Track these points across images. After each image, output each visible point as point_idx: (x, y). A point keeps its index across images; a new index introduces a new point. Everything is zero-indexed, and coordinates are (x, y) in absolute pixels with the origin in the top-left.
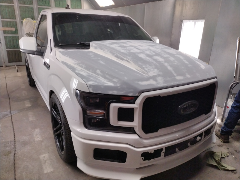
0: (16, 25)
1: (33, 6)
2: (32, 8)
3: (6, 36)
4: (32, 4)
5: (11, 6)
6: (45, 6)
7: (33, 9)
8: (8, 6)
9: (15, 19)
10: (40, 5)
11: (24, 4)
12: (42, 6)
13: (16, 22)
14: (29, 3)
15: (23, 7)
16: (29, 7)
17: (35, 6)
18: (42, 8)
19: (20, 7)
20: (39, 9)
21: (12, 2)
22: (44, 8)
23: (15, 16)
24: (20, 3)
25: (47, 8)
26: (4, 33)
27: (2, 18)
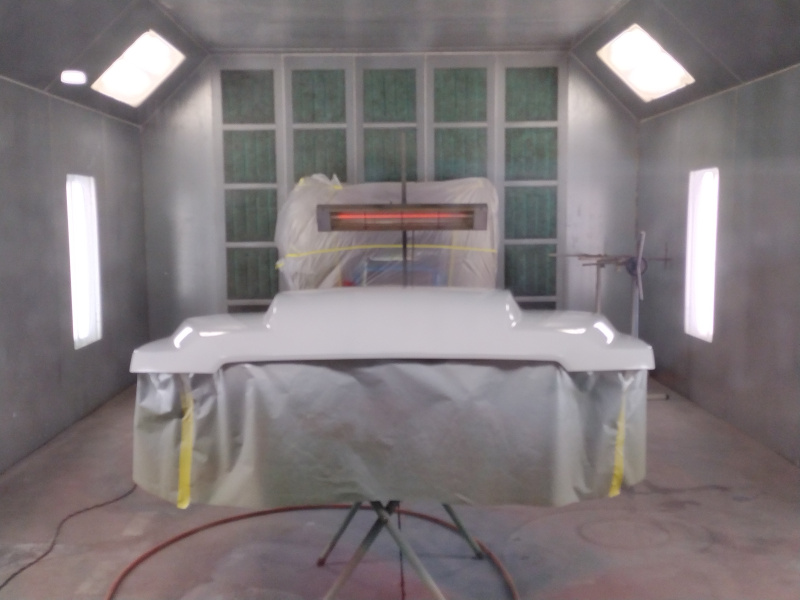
0: (275, 204)
1: (344, 126)
2: (341, 135)
3: (235, 249)
4: (341, 116)
5: (264, 131)
6: (391, 120)
7: (345, 138)
8: (255, 132)
9: (274, 181)
10: (374, 120)
11: (313, 119)
12: (381, 120)
13: (275, 193)
14: (329, 115)
15: (308, 132)
16: (329, 130)
17: (353, 126)
18: (378, 131)
19: (297, 133)
20: (367, 135)
21: (271, 119)
22: (388, 131)
23: (274, 170)
24: (298, 119)
25: (400, 130)
26: (230, 237)
27: (228, 179)
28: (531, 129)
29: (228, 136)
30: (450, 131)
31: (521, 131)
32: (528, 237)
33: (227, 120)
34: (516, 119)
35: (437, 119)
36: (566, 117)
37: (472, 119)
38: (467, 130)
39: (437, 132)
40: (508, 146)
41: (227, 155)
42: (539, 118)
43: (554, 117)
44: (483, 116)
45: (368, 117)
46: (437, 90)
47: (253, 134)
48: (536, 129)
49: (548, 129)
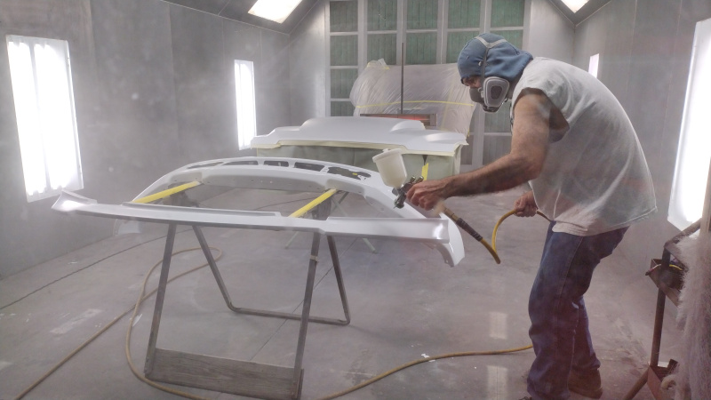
0: (355, 77)
1: (395, 32)
2: (394, 37)
4: (393, 27)
5: (352, 36)
6: (423, 28)
7: (395, 39)
9: (356, 64)
10: (412, 28)
11: (379, 29)
12: (416, 28)
13: (356, 71)
14: (387, 26)
15: (375, 35)
16: (387, 34)
17: (401, 32)
18: (415, 34)
19: (369, 36)
20: (409, 36)
21: (355, 29)
22: (421, 34)
23: (357, 59)
24: (370, 28)
25: (427, 33)
26: (333, 96)
27: (333, 63)
28: (506, 31)
29: (332, 37)
30: (457, 33)
33: (332, 30)
34: (498, 26)
35: (449, 27)
36: (529, 24)
37: (471, 27)
39: (449, 34)
41: (332, 50)
42: (511, 25)
43: (522, 25)
44: (477, 24)
45: (410, 26)
46: (450, 9)
47: (346, 38)
48: (510, 31)
49: (517, 31)
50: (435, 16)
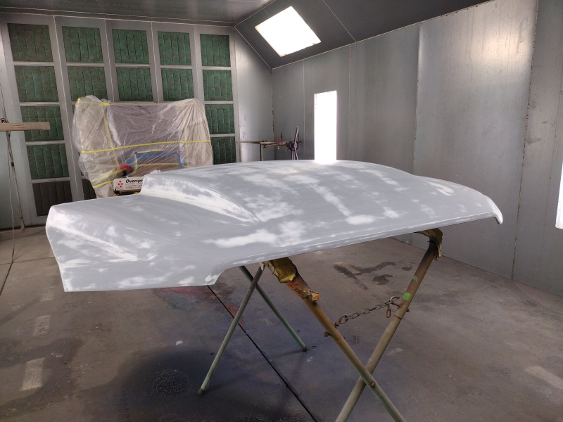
0: (59, 116)
1: (102, 65)
2: (101, 71)
3: (33, 146)
4: (100, 59)
5: (46, 67)
6: (133, 63)
7: (103, 73)
8: (39, 68)
9: (57, 100)
10: (121, 62)
11: (80, 60)
12: (126, 63)
13: (58, 108)
14: (92, 58)
15: (78, 67)
16: (93, 67)
17: (108, 65)
18: (125, 68)
19: (70, 68)
20: (118, 71)
21: (50, 58)
22: (132, 69)
23: (56, 93)
24: (69, 60)
25: (139, 68)
26: (28, 138)
27: (22, 99)
28: (217, 71)
29: (17, 69)
30: (171, 70)
31: (212, 71)
32: (220, 133)
33: (15, 59)
34: (208, 65)
35: (162, 63)
36: (235, 65)
37: (183, 64)
38: (181, 70)
39: (162, 70)
40: (205, 81)
41: (20, 82)
42: (220, 65)
43: (229, 65)
44: (189, 62)
45: (117, 60)
46: (160, 45)
47: (38, 69)
48: (220, 71)
49: (226, 71)
50: (146, 51)
